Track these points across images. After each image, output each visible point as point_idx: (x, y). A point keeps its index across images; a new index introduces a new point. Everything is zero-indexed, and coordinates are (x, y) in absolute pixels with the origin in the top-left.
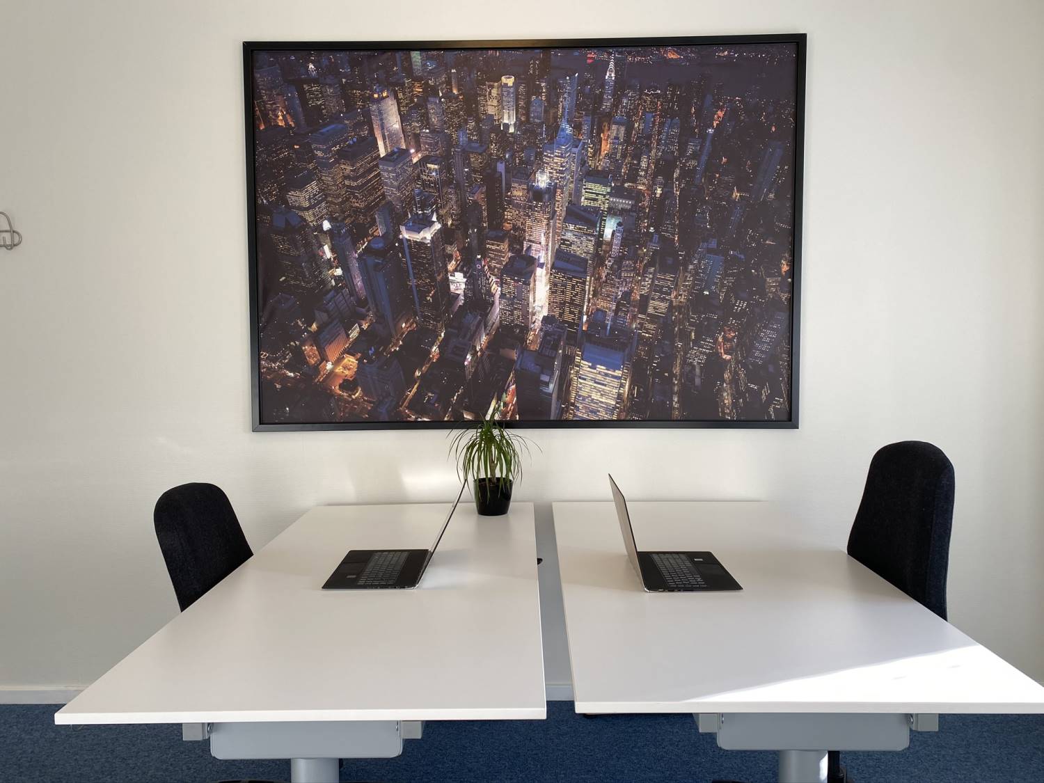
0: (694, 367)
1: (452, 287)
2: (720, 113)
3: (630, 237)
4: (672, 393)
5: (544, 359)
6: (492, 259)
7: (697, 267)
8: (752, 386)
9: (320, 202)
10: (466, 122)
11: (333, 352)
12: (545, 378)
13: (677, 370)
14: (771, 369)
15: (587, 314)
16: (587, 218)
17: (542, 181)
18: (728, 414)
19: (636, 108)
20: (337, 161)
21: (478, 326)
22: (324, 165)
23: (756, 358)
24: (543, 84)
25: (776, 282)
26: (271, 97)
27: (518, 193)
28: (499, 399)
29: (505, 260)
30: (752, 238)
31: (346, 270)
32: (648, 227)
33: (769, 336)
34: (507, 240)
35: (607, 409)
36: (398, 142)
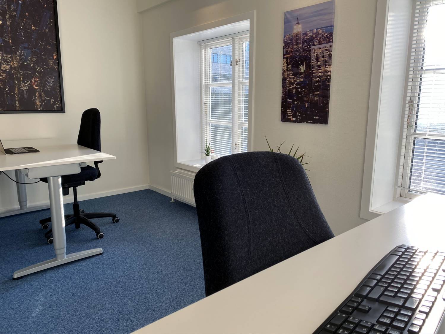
0: (23, 91)
4: (15, 100)
7: (21, 53)
8: (47, 98)
13: (16, 92)
14: (54, 92)
18: (39, 108)
23: (47, 88)
25: (52, 61)
30: (42, 45)
33: (51, 81)
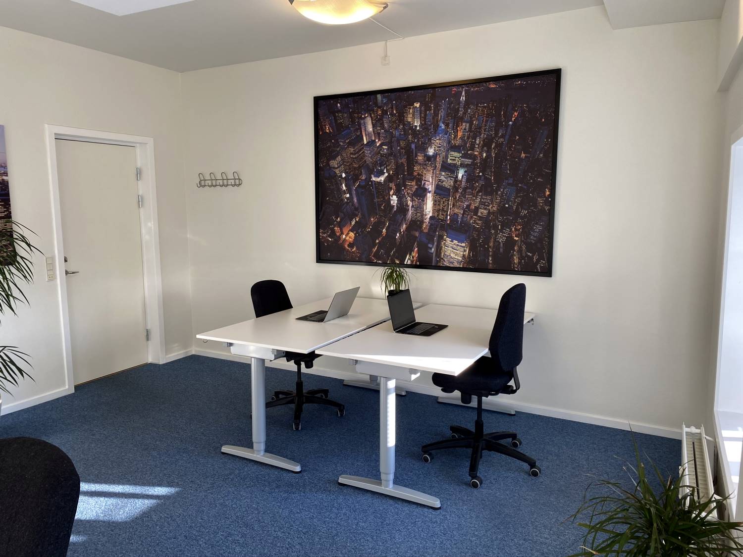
0: (500, 242)
1: (392, 202)
2: (516, 114)
3: (470, 178)
4: (489, 256)
5: (430, 236)
6: (409, 189)
7: (502, 193)
8: (529, 254)
9: (341, 165)
10: (399, 126)
11: (345, 230)
12: (430, 246)
13: (491, 244)
14: (539, 245)
15: (450, 215)
16: (450, 169)
17: (431, 152)
18: (516, 268)
19: (474, 114)
20: (348, 147)
21: (402, 220)
22: (343, 149)
23: (531, 239)
24: (432, 105)
25: (543, 200)
26: (324, 120)
27: (420, 158)
28: (410, 254)
29: (414, 189)
30: (531, 178)
31: (351, 195)
32: (479, 173)
33: (538, 228)
34: (415, 181)
35: (458, 262)
36: (371, 137)
